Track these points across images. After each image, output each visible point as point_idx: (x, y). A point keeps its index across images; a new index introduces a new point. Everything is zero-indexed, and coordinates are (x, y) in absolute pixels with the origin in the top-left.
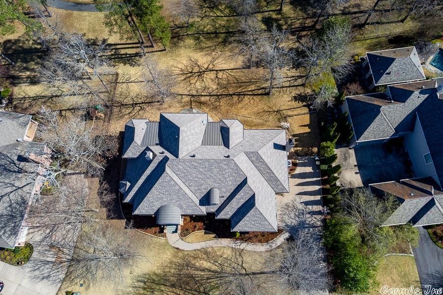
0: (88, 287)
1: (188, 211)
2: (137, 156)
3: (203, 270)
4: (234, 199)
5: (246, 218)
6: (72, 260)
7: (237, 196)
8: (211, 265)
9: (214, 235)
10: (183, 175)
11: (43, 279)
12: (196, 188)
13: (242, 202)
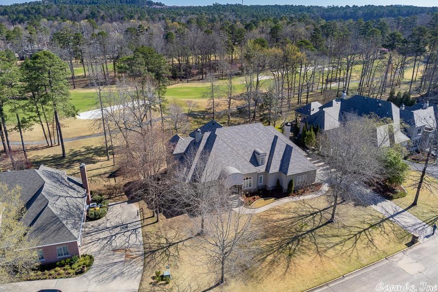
0: (176, 267)
1: (245, 170)
2: (185, 150)
3: (283, 220)
4: (275, 153)
5: (291, 161)
6: (145, 254)
7: (276, 149)
8: (286, 215)
9: (273, 199)
10: (230, 141)
11: (115, 277)
12: (243, 151)
13: (282, 153)
